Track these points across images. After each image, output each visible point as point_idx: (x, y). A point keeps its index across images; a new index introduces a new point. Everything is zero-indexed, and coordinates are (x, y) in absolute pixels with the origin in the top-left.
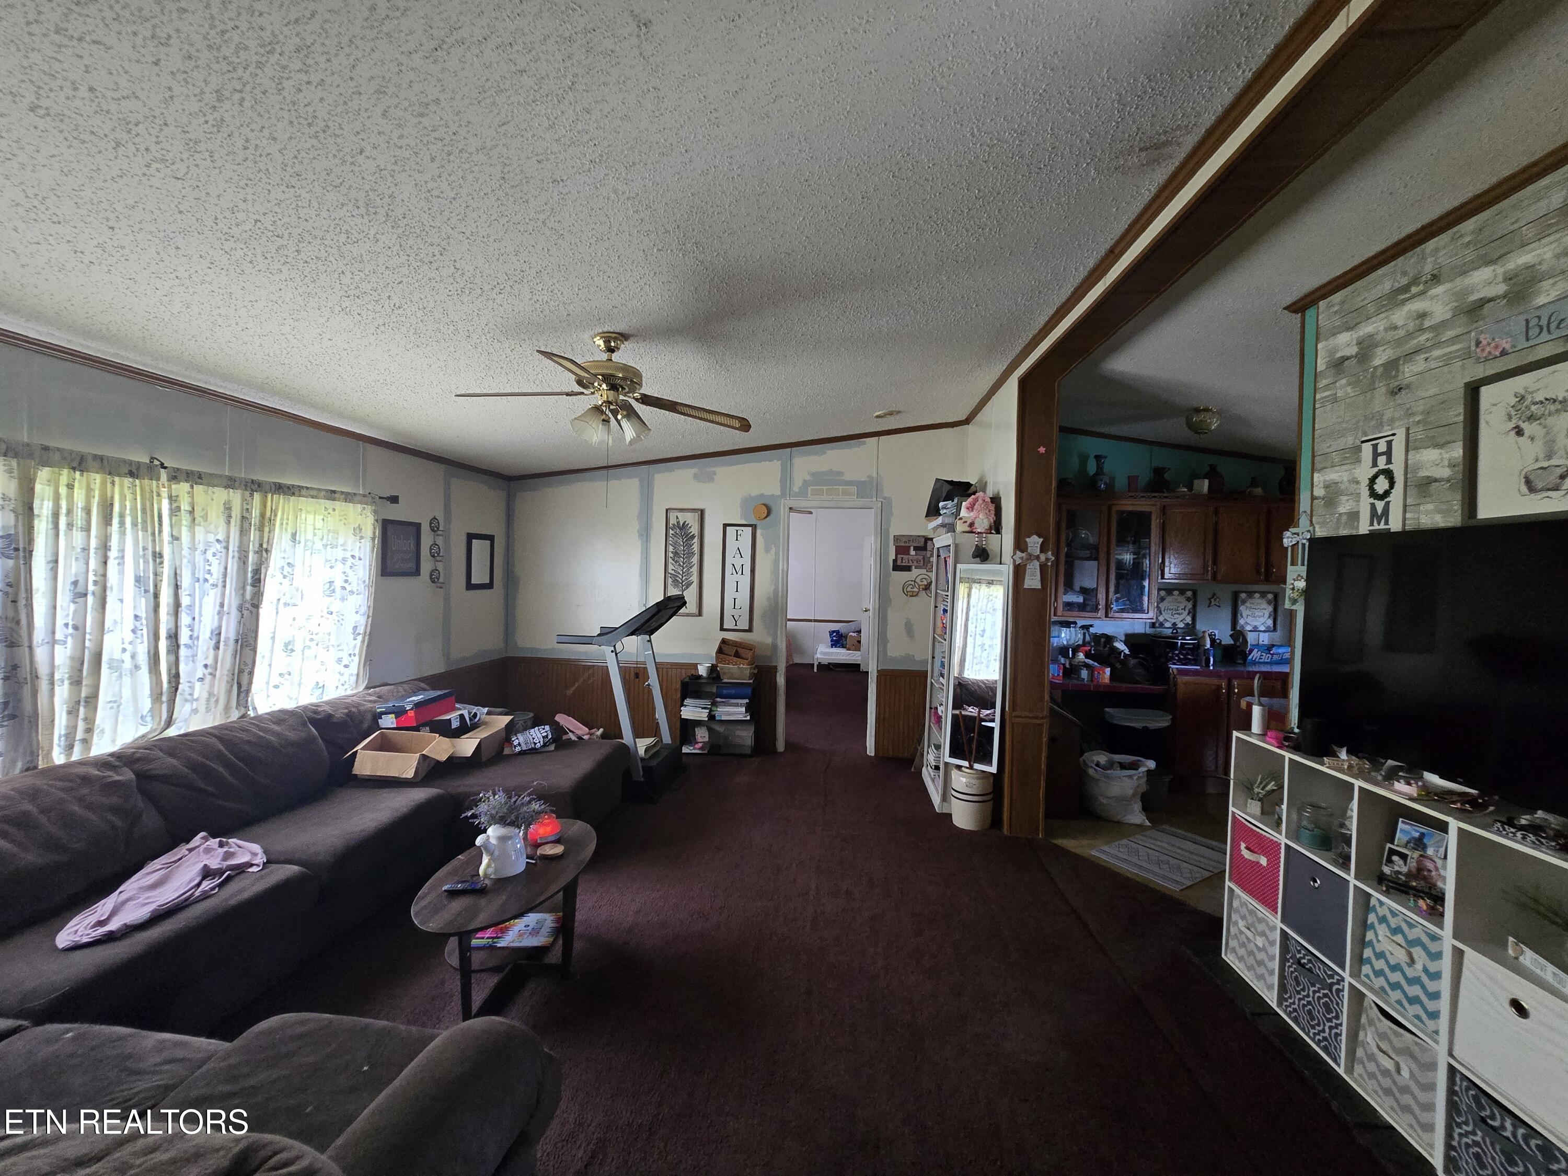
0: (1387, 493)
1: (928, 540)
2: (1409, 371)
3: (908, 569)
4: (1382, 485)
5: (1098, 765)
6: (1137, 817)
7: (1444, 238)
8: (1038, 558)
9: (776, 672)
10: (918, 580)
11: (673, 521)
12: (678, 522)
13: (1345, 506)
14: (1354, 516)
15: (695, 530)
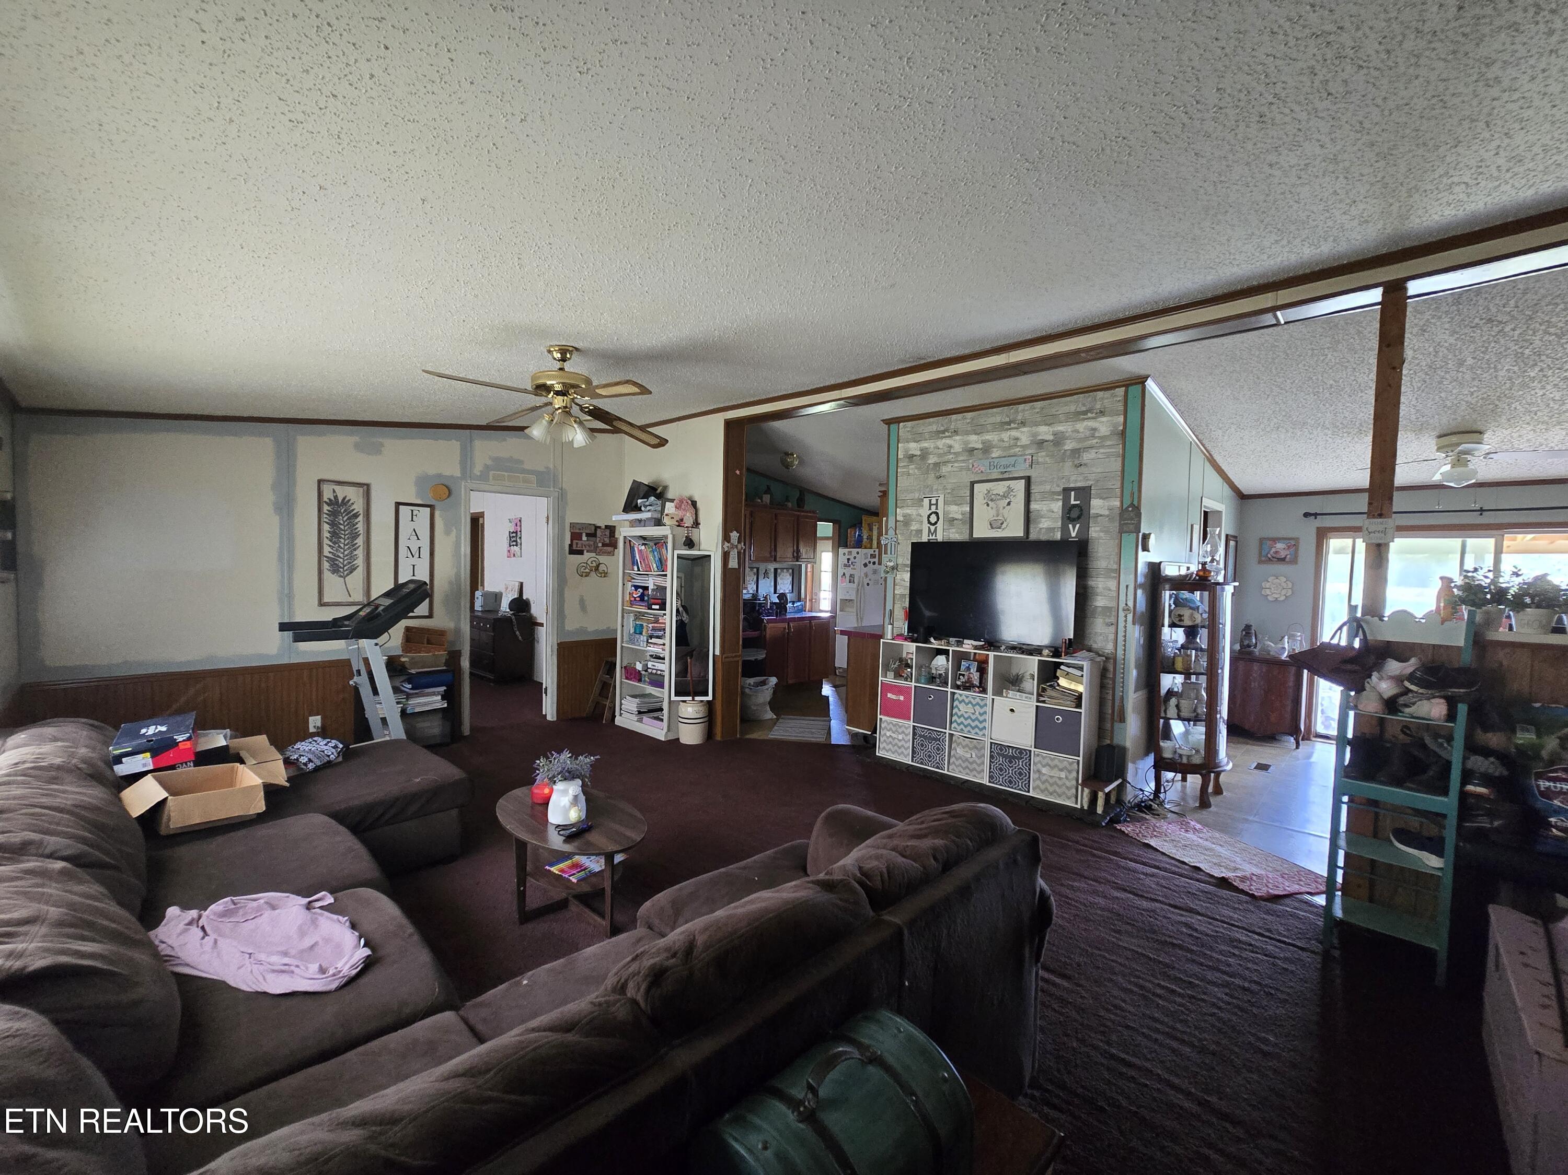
0: (936, 523)
1: (611, 529)
2: (945, 470)
3: (581, 553)
4: (933, 519)
5: (750, 684)
6: (770, 715)
7: (960, 416)
8: (737, 547)
9: (460, 656)
10: (589, 563)
11: (327, 495)
12: (336, 497)
13: (914, 527)
14: (920, 532)
15: (358, 507)
